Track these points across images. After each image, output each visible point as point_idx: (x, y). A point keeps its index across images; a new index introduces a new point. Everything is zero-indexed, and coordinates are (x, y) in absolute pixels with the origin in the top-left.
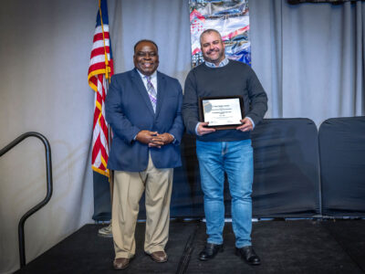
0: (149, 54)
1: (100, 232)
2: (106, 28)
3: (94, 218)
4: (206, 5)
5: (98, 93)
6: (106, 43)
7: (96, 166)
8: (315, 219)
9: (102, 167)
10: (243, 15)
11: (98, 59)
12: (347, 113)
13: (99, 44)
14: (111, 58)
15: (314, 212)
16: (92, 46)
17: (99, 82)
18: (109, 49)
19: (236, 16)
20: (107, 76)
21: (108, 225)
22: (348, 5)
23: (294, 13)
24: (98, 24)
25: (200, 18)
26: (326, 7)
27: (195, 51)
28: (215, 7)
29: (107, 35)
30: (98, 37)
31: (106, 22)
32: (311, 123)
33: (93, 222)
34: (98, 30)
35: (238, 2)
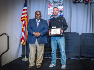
0: (39, 14)
1: (22, 59)
2: (26, 8)
3: (21, 56)
4: (52, 3)
5: (23, 24)
6: (26, 11)
7: (22, 43)
8: (78, 59)
9: (23, 43)
10: (62, 5)
11: (23, 16)
12: (88, 32)
13: (24, 12)
14: (27, 15)
15: (78, 57)
16: (22, 12)
17: (23, 21)
18: (27, 13)
19: (60, 6)
20: (26, 20)
21: (24, 58)
22: (89, 4)
23: (75, 5)
24: (24, 7)
25: (51, 6)
26: (84, 4)
27: (49, 14)
28: (55, 3)
29: (26, 10)
30: (24, 10)
31: (26, 6)
32: (78, 34)
33: (21, 57)
34: (24, 8)
35: (61, 2)
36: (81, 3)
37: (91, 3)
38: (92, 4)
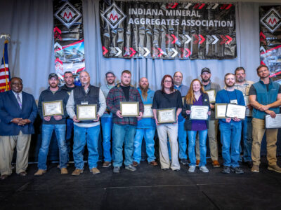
2: (7, 66)
4: (63, 56)
6: (7, 73)
10: (82, 61)
13: (2, 74)
18: (9, 76)
19: (78, 62)
22: (132, 60)
23: (108, 61)
24: (3, 63)
25: (60, 62)
26: (123, 60)
29: (8, 69)
30: (2, 70)
31: (7, 62)
34: (3, 67)
35: (80, 56)
36: (117, 57)
37: (135, 59)
38: (138, 60)
